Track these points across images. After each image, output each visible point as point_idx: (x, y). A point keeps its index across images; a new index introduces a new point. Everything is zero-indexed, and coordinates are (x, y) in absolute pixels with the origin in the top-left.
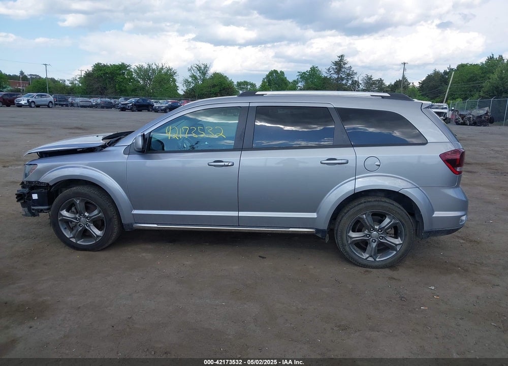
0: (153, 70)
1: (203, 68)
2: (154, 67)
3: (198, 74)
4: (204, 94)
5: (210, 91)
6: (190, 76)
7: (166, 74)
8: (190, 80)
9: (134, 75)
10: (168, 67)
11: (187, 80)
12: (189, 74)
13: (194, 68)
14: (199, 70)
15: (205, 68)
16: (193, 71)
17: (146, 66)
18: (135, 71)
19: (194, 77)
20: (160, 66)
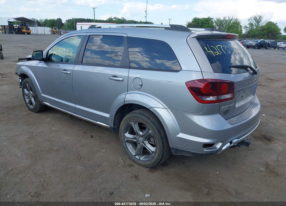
0: (226, 21)
1: (258, 19)
2: (227, 19)
3: (254, 22)
4: (255, 35)
5: (260, 33)
6: (249, 24)
7: (234, 23)
8: (248, 26)
9: (214, 24)
10: (236, 18)
11: (246, 26)
12: (249, 22)
13: (252, 18)
14: (255, 20)
15: (259, 18)
16: (251, 21)
17: (222, 18)
18: (215, 22)
19: (251, 24)
20: (231, 18)
